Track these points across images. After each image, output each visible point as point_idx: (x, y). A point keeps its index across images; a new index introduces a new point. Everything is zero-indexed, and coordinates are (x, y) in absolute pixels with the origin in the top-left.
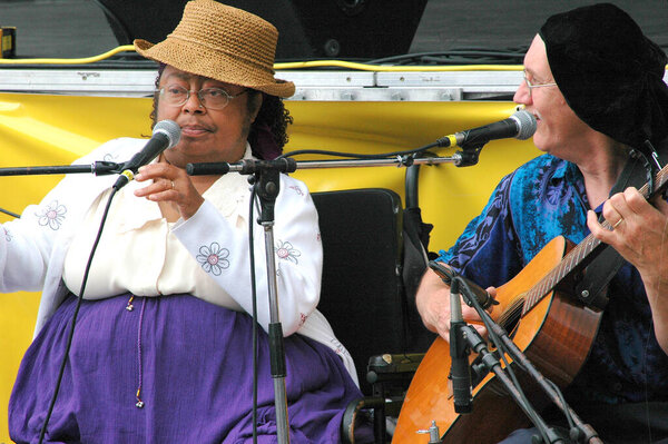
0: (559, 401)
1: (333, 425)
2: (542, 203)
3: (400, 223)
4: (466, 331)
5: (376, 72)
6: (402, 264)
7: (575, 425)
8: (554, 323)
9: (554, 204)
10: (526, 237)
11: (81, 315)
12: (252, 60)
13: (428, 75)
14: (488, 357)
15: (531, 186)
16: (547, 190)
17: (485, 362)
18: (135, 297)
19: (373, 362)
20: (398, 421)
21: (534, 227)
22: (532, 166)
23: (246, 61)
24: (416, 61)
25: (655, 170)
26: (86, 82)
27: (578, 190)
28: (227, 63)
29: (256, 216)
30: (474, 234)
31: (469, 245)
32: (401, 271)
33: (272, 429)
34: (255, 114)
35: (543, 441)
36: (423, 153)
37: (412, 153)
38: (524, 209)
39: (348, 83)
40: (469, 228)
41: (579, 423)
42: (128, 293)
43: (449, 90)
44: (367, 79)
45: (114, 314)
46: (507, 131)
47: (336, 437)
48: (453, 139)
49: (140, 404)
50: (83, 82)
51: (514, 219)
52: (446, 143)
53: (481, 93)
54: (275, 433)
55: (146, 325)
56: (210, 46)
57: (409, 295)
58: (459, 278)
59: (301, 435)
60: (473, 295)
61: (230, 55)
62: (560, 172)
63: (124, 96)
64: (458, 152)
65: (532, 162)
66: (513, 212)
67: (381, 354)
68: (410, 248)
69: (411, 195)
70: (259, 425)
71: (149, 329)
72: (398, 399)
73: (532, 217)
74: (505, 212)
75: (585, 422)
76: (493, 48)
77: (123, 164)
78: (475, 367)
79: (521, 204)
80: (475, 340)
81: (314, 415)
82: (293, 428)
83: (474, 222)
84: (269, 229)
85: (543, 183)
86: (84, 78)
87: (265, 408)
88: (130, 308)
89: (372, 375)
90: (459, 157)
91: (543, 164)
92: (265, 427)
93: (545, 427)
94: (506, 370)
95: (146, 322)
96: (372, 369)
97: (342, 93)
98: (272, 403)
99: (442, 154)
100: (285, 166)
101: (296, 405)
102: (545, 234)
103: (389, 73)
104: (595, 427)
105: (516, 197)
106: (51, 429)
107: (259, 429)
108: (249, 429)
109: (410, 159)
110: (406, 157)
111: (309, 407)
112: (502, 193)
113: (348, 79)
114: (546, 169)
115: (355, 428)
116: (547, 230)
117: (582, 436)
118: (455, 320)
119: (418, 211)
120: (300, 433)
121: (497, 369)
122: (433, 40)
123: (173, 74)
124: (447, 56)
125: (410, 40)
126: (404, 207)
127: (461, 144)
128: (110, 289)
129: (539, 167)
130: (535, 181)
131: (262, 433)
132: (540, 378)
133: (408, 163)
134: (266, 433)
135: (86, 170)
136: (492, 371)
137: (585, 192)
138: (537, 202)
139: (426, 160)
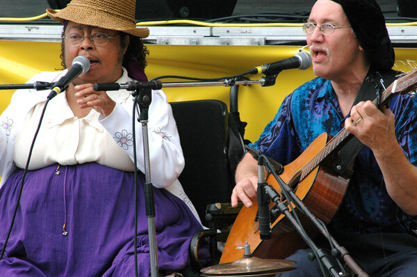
0: (325, 232)
1: (184, 247)
2: (312, 112)
3: (227, 121)
4: (268, 189)
5: (212, 27)
6: (228, 147)
7: (335, 247)
8: (319, 185)
9: (320, 114)
10: (302, 133)
11: (27, 179)
12: (121, 15)
13: (244, 29)
14: (281, 205)
15: (304, 102)
16: (314, 105)
17: (279, 208)
18: (61, 166)
19: (209, 208)
20: (225, 244)
21: (307, 127)
22: (303, 88)
23: (117, 16)
24: (237, 20)
25: (381, 90)
26: (31, 32)
27: (334, 105)
28: (106, 17)
29: (137, 116)
30: (270, 133)
31: (267, 140)
32: (227, 152)
33: (146, 249)
34: (126, 49)
35: (315, 257)
36: (241, 78)
37: (234, 78)
38: (301, 116)
39: (195, 34)
40: (267, 129)
41: (337, 246)
42: (56, 164)
43: (257, 39)
44: (206, 31)
45: (48, 178)
46: (294, 64)
47: (186, 254)
48: (260, 69)
49: (65, 233)
50: (29, 32)
51: (295, 122)
52: (256, 72)
53: (277, 41)
54: (148, 252)
55: (68, 184)
56: (94, 7)
57: (232, 166)
58: (263, 156)
59: (165, 253)
60: (272, 166)
61: (107, 12)
62: (322, 93)
63: (55, 41)
64: (263, 77)
65: (303, 86)
66: (294, 118)
67: (214, 203)
68: (233, 138)
69: (233, 104)
70: (138, 247)
71: (70, 186)
72: (225, 231)
73: (306, 121)
74: (289, 119)
75: (341, 245)
76: (285, 13)
77: (53, 83)
78: (273, 211)
79: (299, 113)
80: (273, 194)
81: (172, 241)
82: (160, 249)
83: (269, 125)
84: (145, 125)
85: (312, 100)
86: (29, 30)
87: (142, 236)
88: (58, 173)
89: (208, 216)
90: (264, 80)
91: (311, 88)
92: (142, 248)
93: (316, 248)
94: (291, 213)
95: (68, 181)
96: (209, 212)
97: (191, 40)
98: (146, 233)
99: (253, 79)
100: (155, 86)
101: (161, 235)
102: (313, 132)
103: (220, 28)
104: (347, 248)
105: (295, 109)
106: (8, 249)
107: (138, 249)
108: (132, 249)
109: (233, 82)
110: (230, 80)
111: (169, 236)
112: (286, 106)
113: (195, 31)
114: (312, 91)
115: (198, 249)
116: (314, 130)
117: (339, 254)
118: (260, 182)
119: (237, 114)
120: (164, 252)
121: (287, 212)
122: (247, 8)
123: (73, 27)
124: (256, 17)
125: (233, 7)
126: (229, 112)
127: (265, 72)
128: (45, 162)
129: (308, 89)
130: (307, 99)
131: (140, 252)
132: (313, 218)
133: (231, 84)
134: (143, 252)
135: (30, 87)
136: (284, 213)
137: (339, 106)
138: (308, 112)
139: (243, 82)
